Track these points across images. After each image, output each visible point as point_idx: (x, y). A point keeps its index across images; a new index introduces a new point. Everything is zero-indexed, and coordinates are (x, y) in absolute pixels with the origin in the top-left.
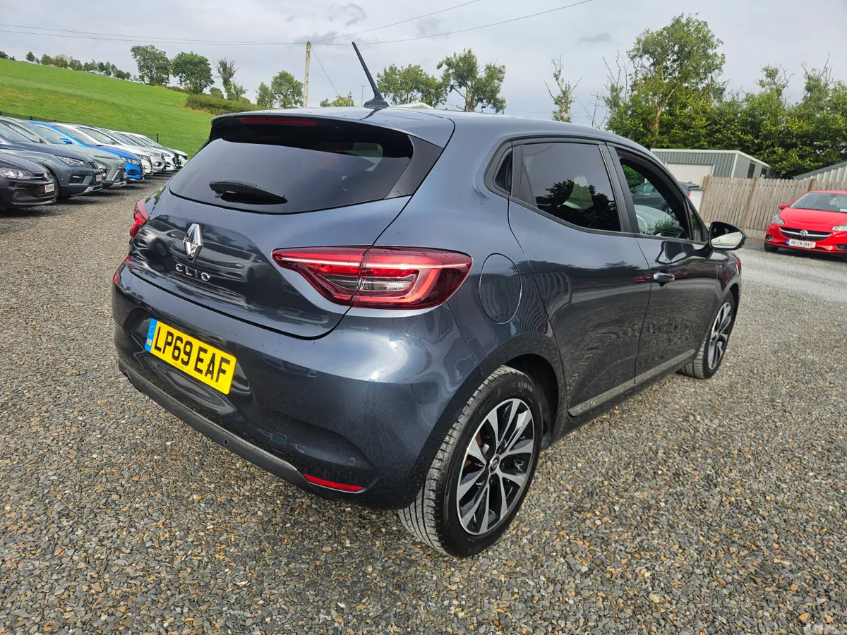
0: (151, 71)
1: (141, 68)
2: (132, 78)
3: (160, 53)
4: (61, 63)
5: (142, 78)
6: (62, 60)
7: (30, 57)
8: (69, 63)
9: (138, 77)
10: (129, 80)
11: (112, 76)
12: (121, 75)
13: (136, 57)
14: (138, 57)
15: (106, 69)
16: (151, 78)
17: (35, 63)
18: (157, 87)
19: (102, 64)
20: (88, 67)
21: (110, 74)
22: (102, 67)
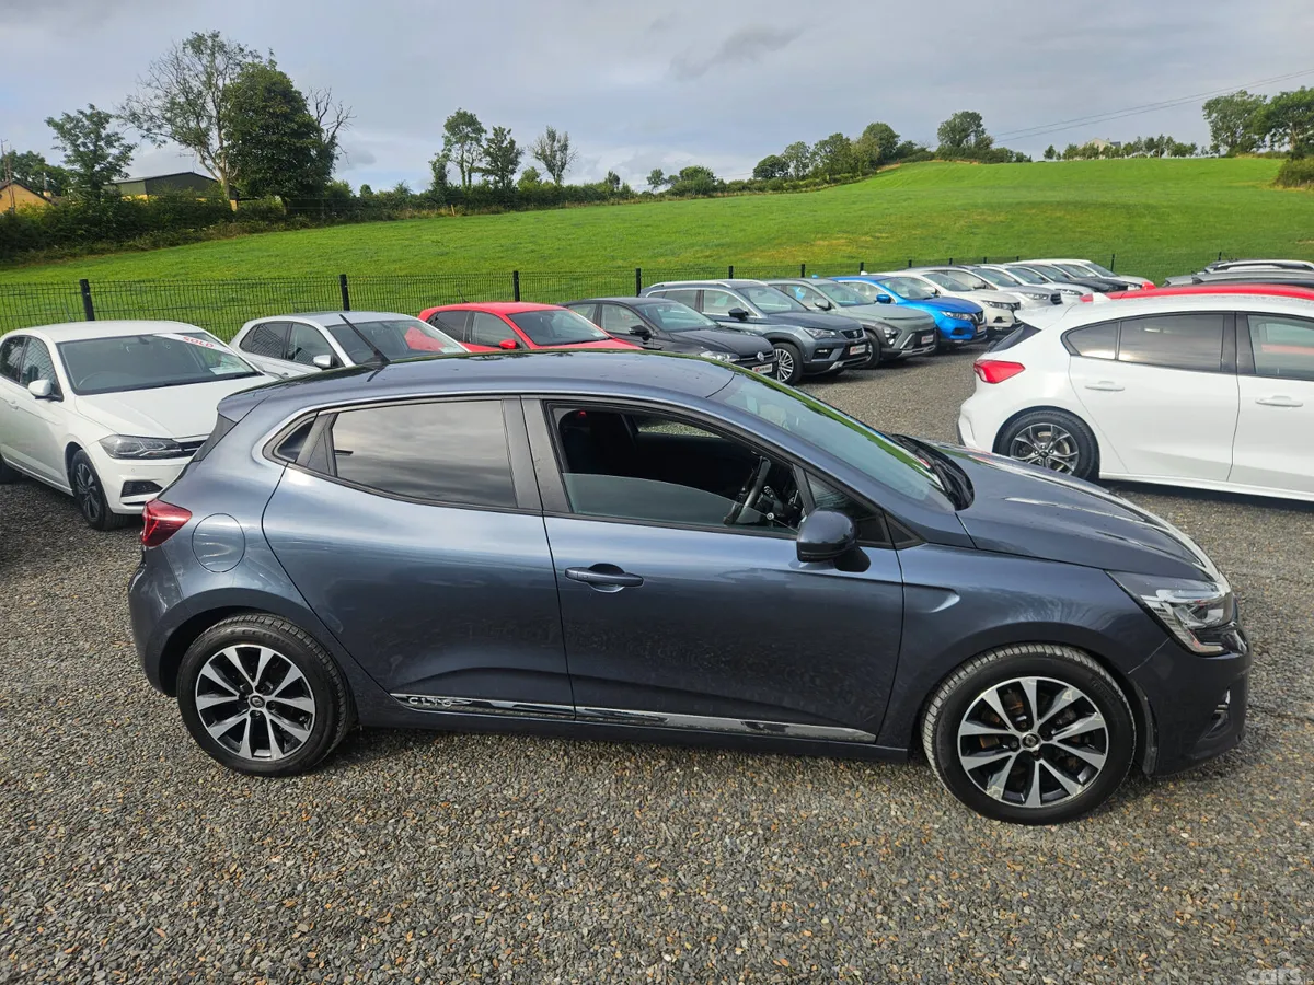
0: (1234, 134)
1: (1216, 134)
2: (1199, 151)
3: (1255, 100)
4: (1092, 152)
5: (1216, 148)
6: (1092, 147)
7: (1050, 153)
8: (1101, 149)
9: (1208, 149)
10: (1193, 157)
11: (1165, 156)
12: (1180, 151)
13: (1209, 115)
14: (1215, 115)
15: (1157, 146)
16: (1233, 145)
17: (1055, 160)
18: (1240, 158)
19: (1152, 140)
20: (1130, 149)
21: (1162, 153)
22: (1151, 145)
